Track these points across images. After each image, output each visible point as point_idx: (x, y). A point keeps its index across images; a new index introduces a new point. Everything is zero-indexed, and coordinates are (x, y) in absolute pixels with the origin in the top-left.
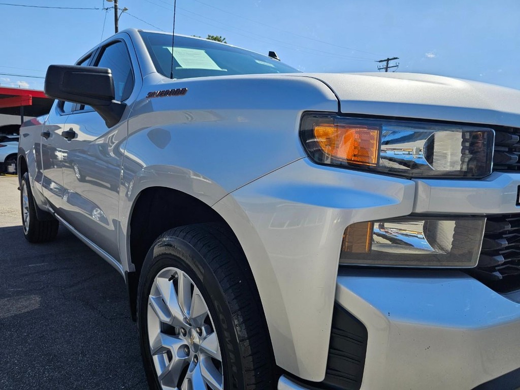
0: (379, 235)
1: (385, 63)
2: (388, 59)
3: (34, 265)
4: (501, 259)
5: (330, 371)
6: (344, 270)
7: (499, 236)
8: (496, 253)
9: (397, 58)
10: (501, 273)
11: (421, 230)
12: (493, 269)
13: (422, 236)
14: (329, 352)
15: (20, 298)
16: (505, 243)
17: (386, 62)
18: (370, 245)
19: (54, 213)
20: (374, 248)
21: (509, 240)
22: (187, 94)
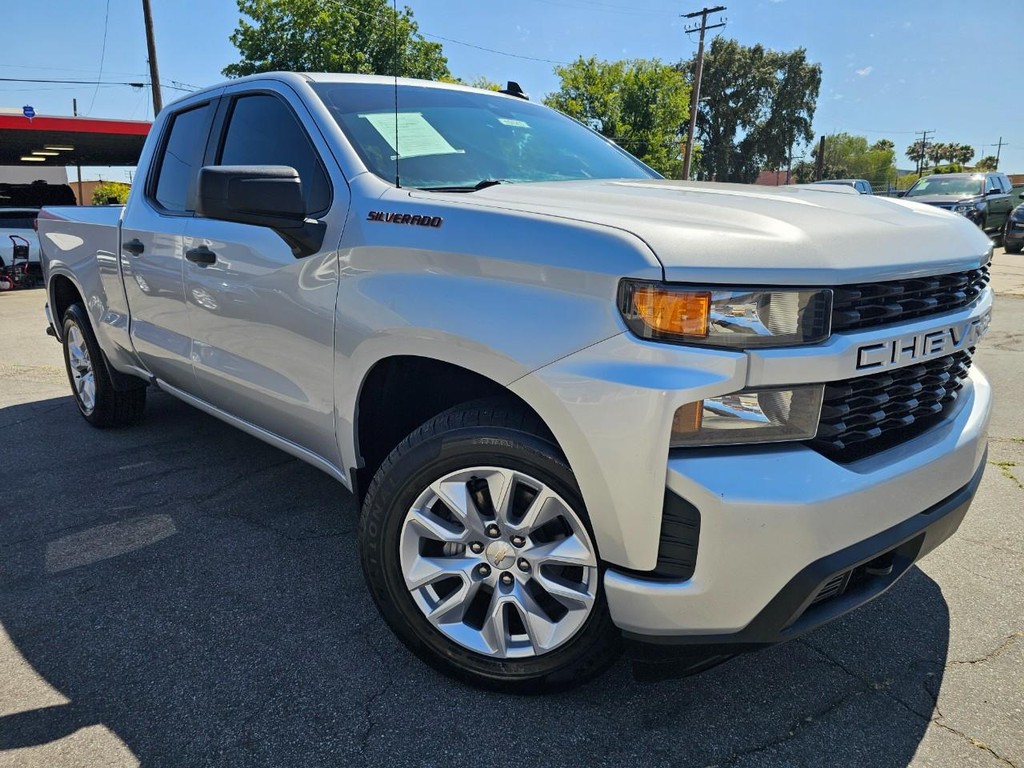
0: (709, 409)
1: (699, 19)
2: (705, 9)
3: (128, 467)
4: (842, 427)
5: (662, 559)
6: (675, 453)
7: (841, 402)
8: (838, 420)
9: (722, 8)
10: (843, 442)
11: (756, 401)
12: (835, 438)
13: (758, 408)
14: (661, 540)
15: (137, 521)
16: (847, 409)
17: (702, 16)
18: (700, 423)
19: (154, 378)
20: (704, 425)
21: (851, 405)
22: (443, 225)
